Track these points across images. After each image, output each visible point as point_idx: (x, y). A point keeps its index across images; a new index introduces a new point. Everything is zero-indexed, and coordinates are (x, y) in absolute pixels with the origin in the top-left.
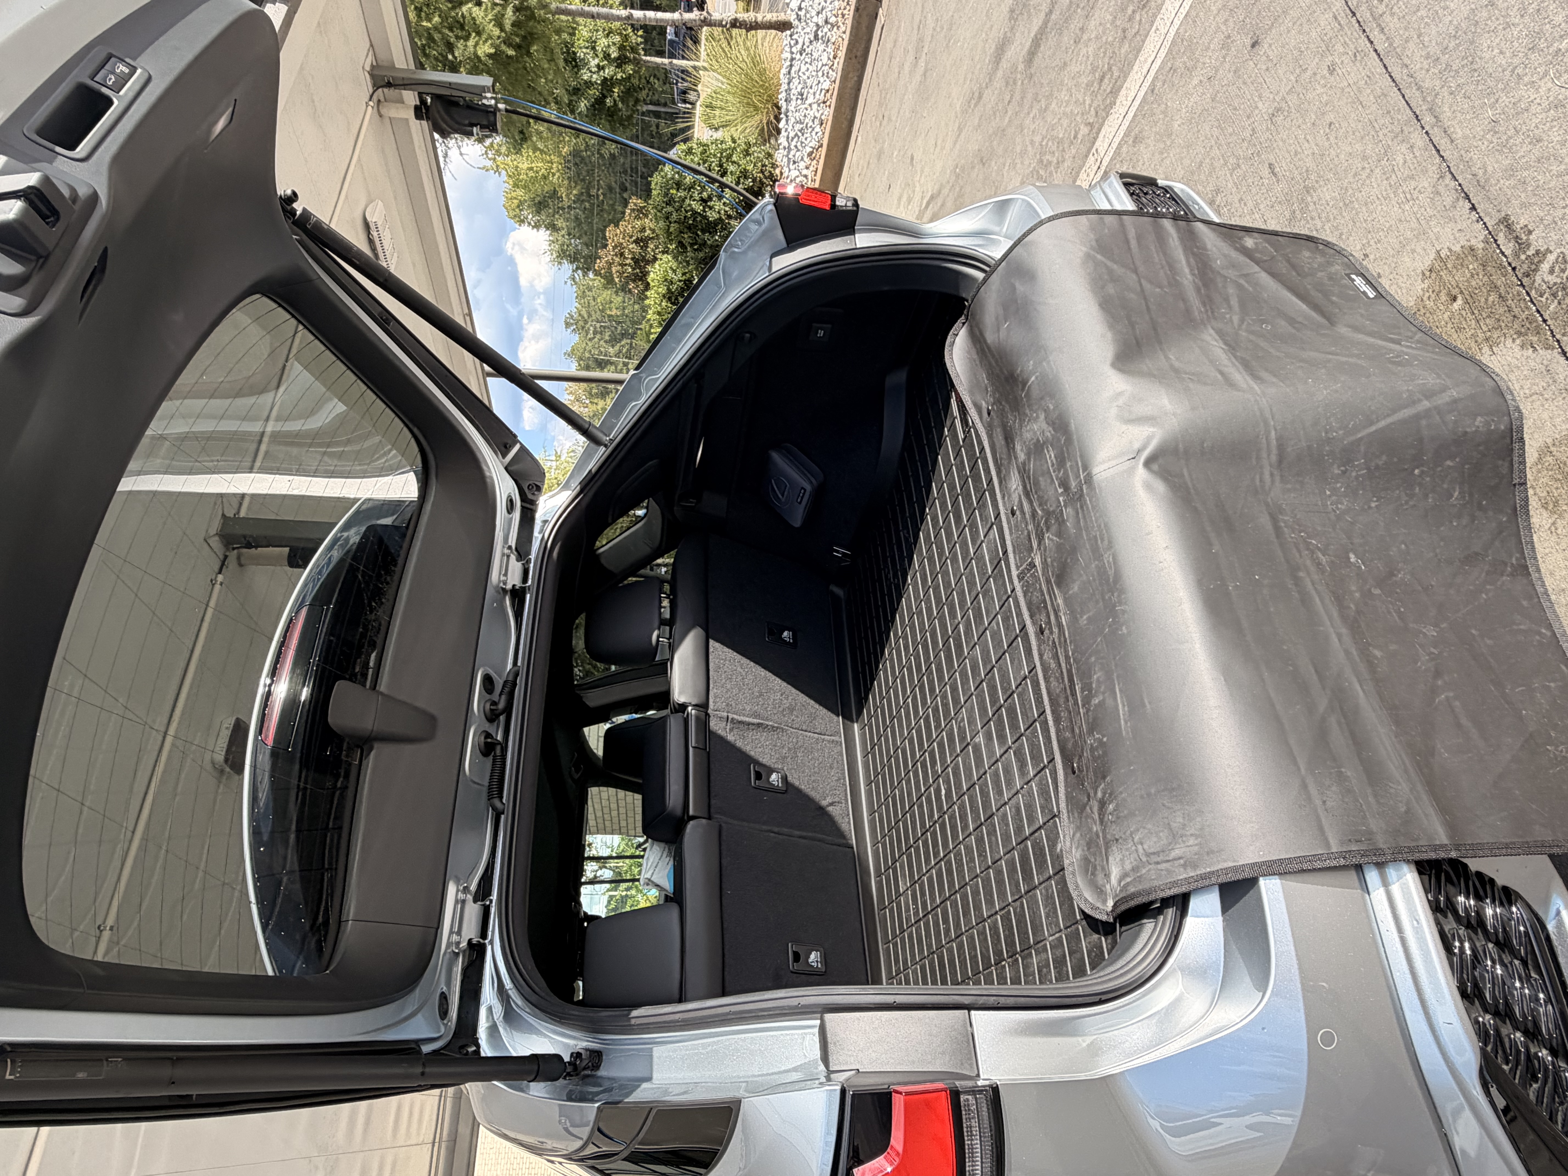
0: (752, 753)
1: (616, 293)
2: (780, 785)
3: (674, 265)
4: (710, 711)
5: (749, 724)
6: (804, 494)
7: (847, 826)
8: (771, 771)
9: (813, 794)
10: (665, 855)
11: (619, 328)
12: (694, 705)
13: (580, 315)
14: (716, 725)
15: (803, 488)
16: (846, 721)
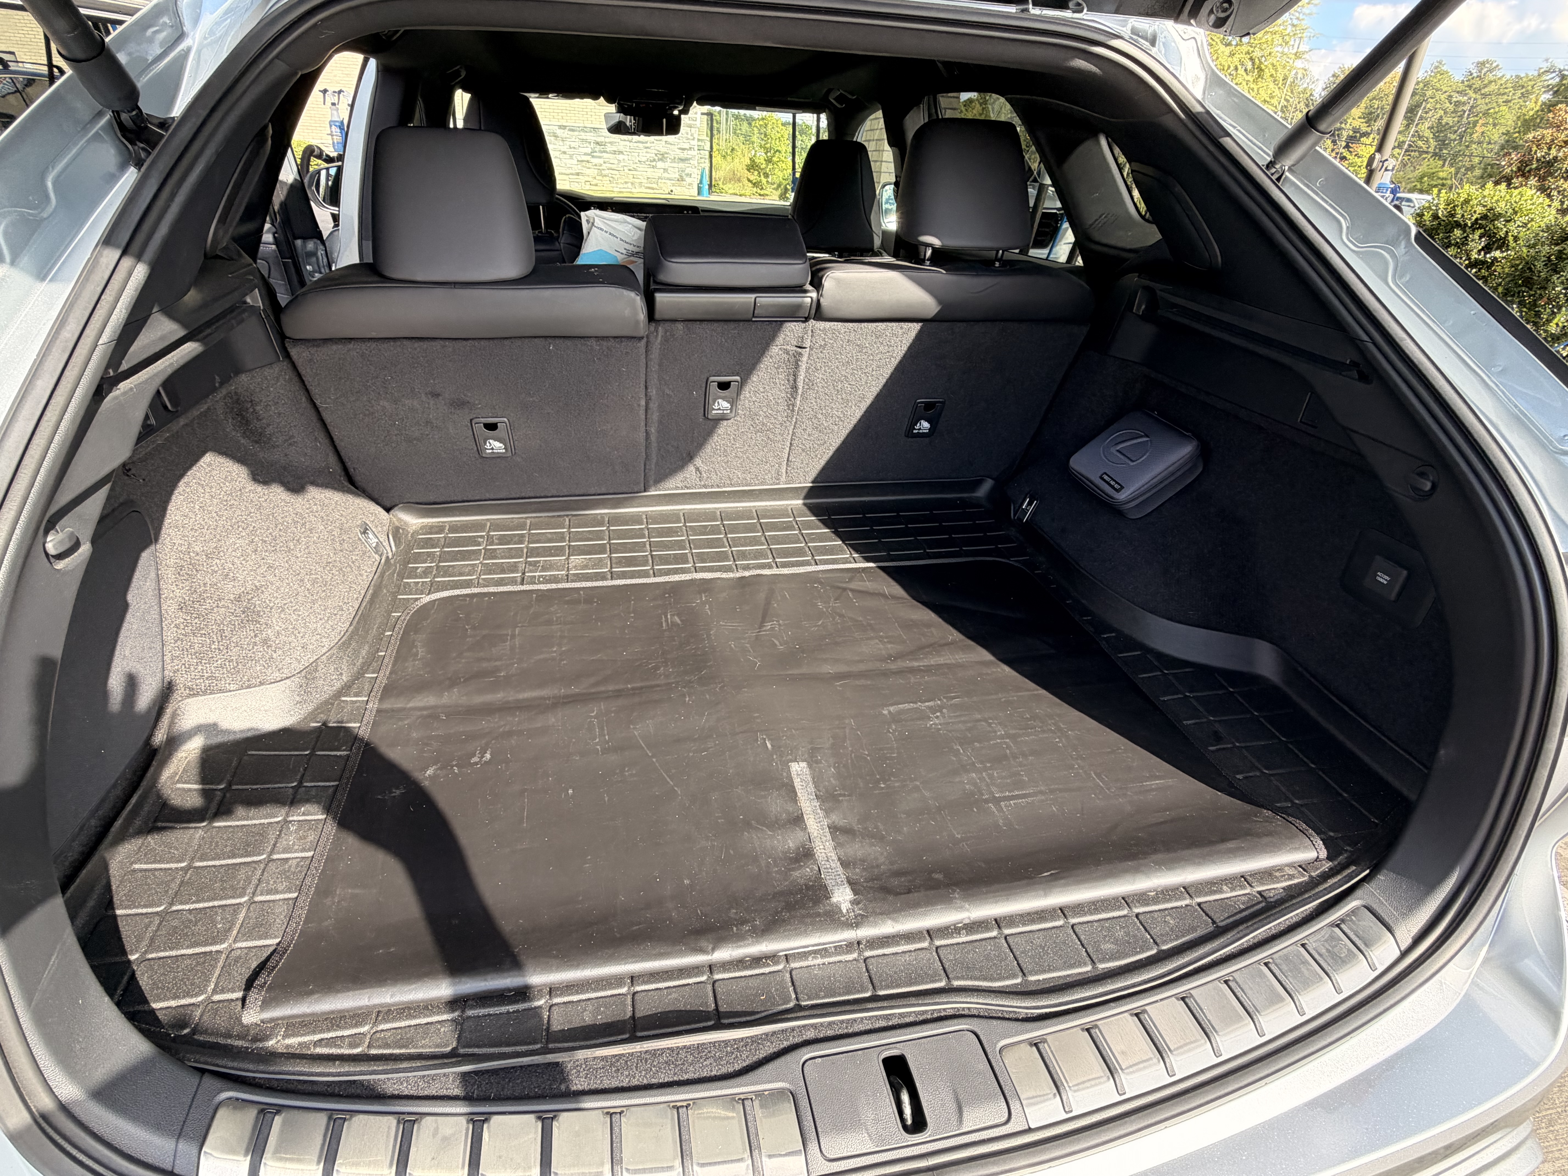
0: (754, 378)
1: (1507, 133)
2: (714, 412)
3: (1534, 226)
4: (812, 322)
5: (795, 376)
6: (1113, 487)
7: (673, 485)
8: (733, 402)
9: (708, 449)
10: (631, 248)
11: (1453, 137)
12: (818, 301)
13: (1490, 82)
14: (791, 331)
15: (1122, 487)
16: (805, 491)
